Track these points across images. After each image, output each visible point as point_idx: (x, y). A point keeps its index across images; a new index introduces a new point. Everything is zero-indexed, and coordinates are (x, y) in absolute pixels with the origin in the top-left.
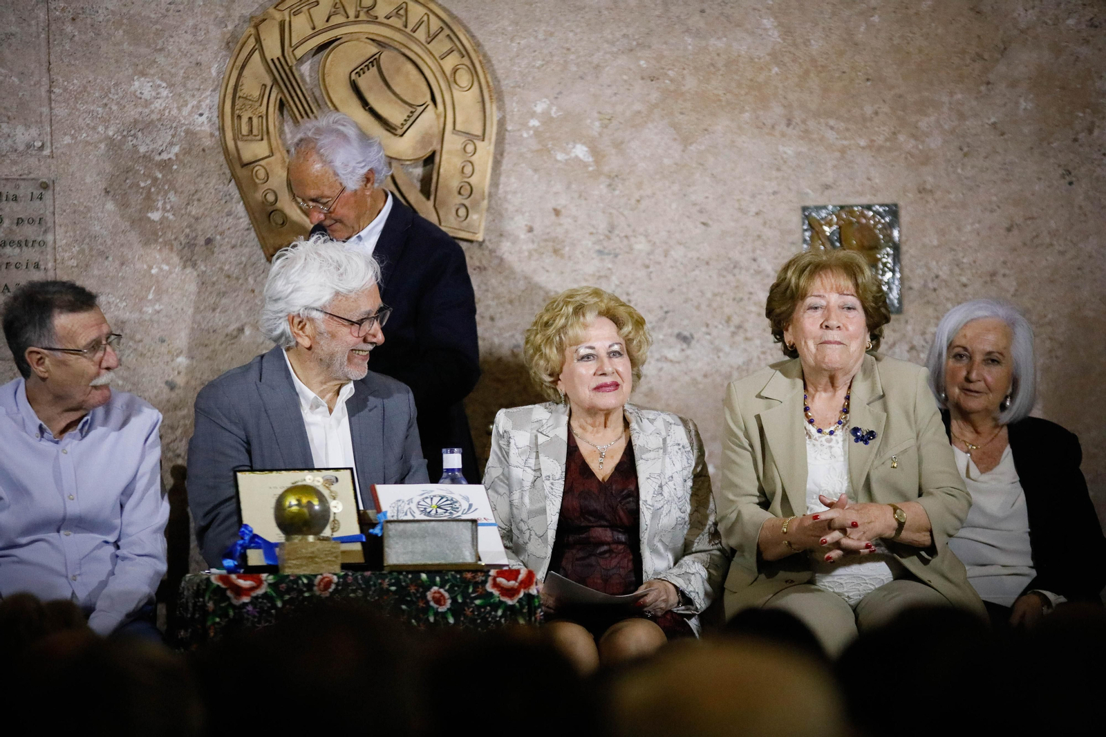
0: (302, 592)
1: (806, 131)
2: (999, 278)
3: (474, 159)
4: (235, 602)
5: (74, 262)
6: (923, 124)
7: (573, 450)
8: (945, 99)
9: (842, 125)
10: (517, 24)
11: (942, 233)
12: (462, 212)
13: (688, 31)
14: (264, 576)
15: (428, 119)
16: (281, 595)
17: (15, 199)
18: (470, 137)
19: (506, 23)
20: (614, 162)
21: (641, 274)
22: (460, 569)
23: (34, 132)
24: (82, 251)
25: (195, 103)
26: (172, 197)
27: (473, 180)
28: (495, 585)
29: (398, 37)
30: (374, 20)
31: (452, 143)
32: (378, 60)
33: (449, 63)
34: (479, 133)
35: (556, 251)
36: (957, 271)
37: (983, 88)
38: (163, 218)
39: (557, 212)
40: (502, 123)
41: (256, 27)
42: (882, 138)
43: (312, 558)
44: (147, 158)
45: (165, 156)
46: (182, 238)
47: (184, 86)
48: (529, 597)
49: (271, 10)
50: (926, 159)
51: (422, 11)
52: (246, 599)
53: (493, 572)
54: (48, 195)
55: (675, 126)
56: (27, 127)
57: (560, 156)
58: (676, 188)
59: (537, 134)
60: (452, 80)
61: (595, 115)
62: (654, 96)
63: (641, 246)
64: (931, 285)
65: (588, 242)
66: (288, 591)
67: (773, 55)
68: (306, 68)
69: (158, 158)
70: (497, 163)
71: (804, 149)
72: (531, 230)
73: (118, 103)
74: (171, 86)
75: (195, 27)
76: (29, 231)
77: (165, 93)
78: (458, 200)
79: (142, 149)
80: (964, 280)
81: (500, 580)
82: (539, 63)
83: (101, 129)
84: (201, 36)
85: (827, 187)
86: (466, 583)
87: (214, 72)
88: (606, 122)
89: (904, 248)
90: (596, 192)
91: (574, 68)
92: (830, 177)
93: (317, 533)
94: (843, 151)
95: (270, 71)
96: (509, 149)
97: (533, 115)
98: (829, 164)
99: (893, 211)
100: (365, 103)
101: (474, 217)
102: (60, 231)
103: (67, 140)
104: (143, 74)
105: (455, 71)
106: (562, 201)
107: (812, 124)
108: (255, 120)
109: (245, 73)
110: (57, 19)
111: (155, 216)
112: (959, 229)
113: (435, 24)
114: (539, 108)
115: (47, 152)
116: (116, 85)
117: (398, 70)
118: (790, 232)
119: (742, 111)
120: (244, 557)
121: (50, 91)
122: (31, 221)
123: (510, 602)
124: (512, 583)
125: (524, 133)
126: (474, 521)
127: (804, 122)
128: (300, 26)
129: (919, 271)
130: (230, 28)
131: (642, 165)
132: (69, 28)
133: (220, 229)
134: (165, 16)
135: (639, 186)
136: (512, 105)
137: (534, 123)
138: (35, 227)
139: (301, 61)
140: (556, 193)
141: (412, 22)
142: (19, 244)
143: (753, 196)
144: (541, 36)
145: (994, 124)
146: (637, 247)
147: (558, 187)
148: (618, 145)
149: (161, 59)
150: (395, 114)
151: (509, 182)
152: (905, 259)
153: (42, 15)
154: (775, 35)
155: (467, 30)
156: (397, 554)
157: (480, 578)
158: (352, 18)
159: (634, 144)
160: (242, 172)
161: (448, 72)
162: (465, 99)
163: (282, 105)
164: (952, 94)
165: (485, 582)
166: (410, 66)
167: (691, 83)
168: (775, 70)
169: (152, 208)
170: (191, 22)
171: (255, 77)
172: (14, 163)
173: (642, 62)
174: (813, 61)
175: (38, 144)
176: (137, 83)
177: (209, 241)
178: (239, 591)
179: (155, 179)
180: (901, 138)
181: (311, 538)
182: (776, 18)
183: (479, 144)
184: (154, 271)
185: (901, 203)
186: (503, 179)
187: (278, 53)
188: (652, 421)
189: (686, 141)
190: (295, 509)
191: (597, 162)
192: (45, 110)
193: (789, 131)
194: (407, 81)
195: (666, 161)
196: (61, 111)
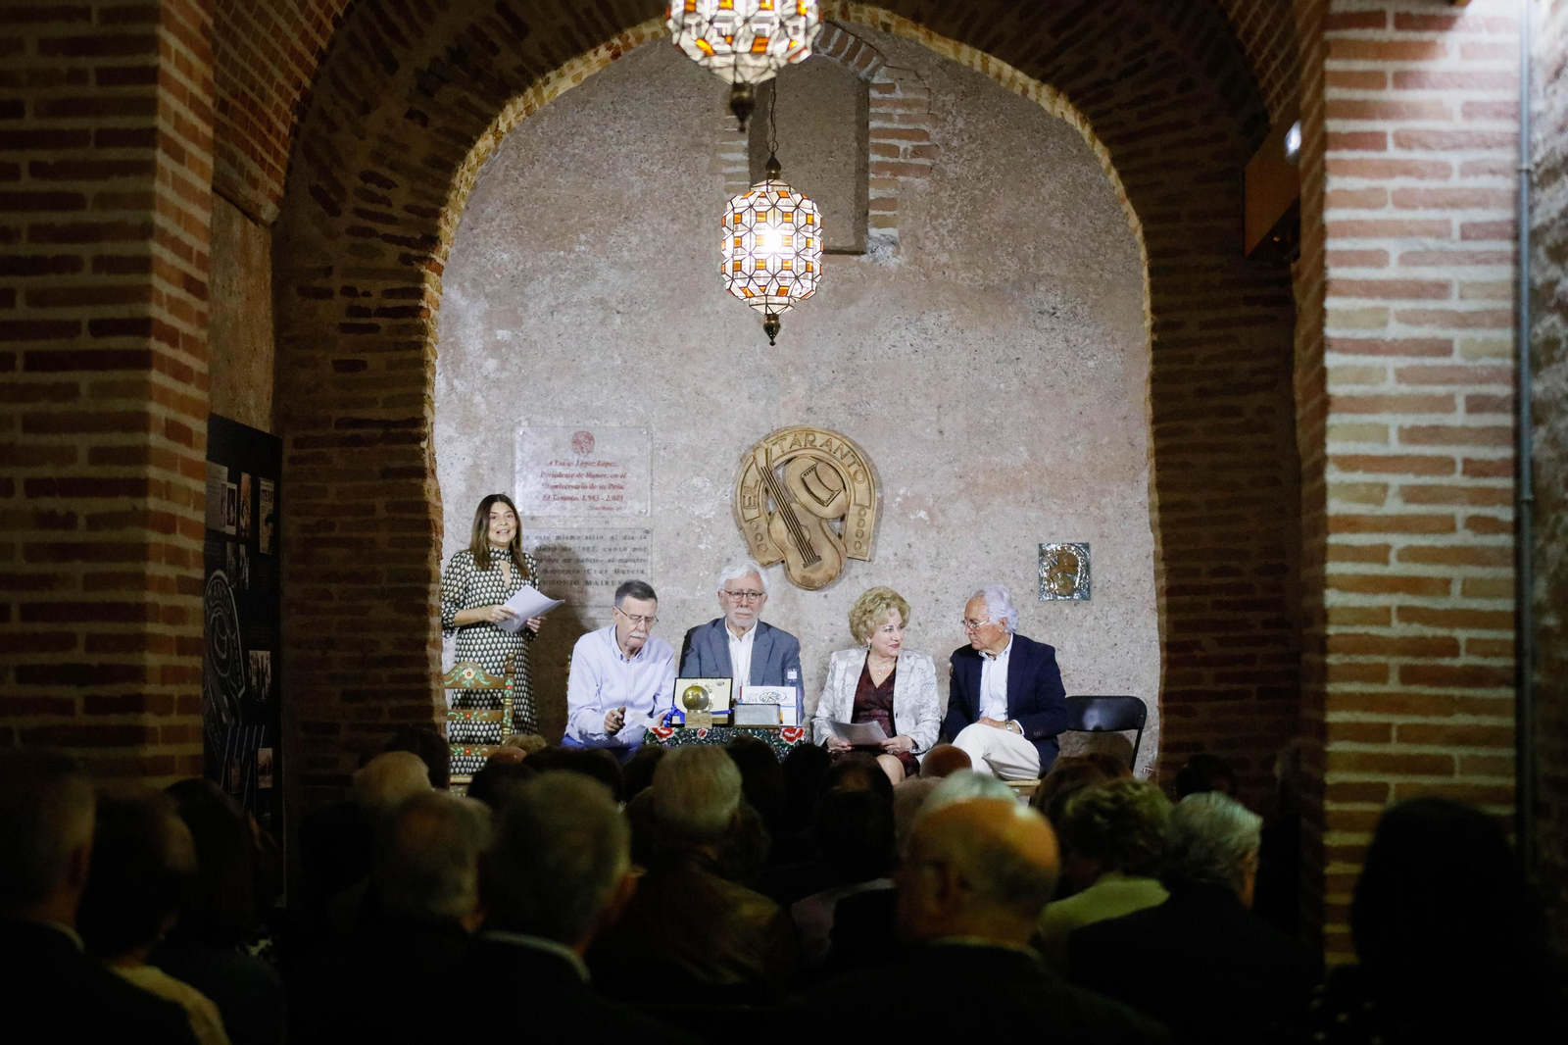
0: (690, 737)
1: (1042, 505)
2: (1142, 582)
3: (866, 518)
4: (661, 741)
5: (661, 570)
6: (1103, 501)
7: (866, 671)
8: (1115, 489)
9: (1060, 502)
10: (889, 448)
11: (1112, 558)
12: (858, 545)
13: (980, 453)
14: (673, 729)
15: (841, 497)
16: (681, 738)
17: (633, 538)
18: (863, 507)
19: (885, 448)
20: (940, 520)
21: (953, 578)
22: (767, 728)
23: (643, 504)
24: (665, 565)
25: (723, 489)
26: (711, 536)
27: (864, 529)
28: (784, 735)
29: (827, 456)
30: (814, 448)
31: (853, 510)
32: (815, 468)
33: (852, 469)
34: (867, 504)
35: (909, 566)
36: (1119, 578)
37: (1135, 484)
38: (707, 548)
39: (910, 546)
40: (881, 501)
41: (754, 451)
42: (1082, 509)
43: (698, 721)
44: (699, 517)
45: (708, 517)
46: (715, 558)
47: (718, 480)
48: (800, 741)
49: (762, 443)
50: (1105, 520)
51: (838, 443)
52: (664, 739)
53: (783, 729)
54: (649, 536)
55: (973, 501)
56: (640, 502)
57: (912, 517)
58: (972, 533)
59: (900, 504)
60: (854, 478)
61: (931, 495)
62: (962, 486)
63: (953, 563)
64: (1106, 585)
65: (925, 561)
66: (685, 736)
67: (1025, 465)
68: (780, 472)
69: (704, 517)
70: (878, 520)
71: (1041, 514)
72: (896, 554)
73: (685, 490)
74: (712, 481)
75: (725, 452)
76: (639, 554)
77: (709, 484)
78: (857, 539)
79: (697, 513)
80: (1123, 583)
81: (786, 733)
82: (901, 469)
83: (676, 503)
84: (728, 456)
85: (1052, 534)
86: (769, 735)
87: (733, 474)
88: (937, 499)
89: (1092, 566)
90: (931, 536)
91: (920, 472)
92: (1054, 529)
93: (702, 709)
94: (1061, 515)
95: (760, 474)
96: (886, 513)
97: (898, 495)
98: (1054, 522)
99: (1087, 546)
100: (808, 490)
101: (864, 548)
102: (655, 554)
103: (659, 509)
104: (698, 475)
105: (856, 472)
106: (913, 539)
107: (1045, 501)
108: (752, 499)
109: (748, 474)
110: (657, 449)
111: (702, 547)
112: (1121, 557)
113: (846, 449)
114: (901, 492)
115: (648, 515)
116: (685, 480)
117: (826, 473)
118: (1032, 557)
119: (1008, 494)
120: (671, 720)
121: (652, 484)
122: (640, 549)
123: (791, 744)
124: (792, 735)
125: (893, 505)
126: (779, 705)
127: (1041, 500)
128: (776, 451)
129: (1100, 578)
130: (743, 452)
131: (955, 521)
132: (662, 453)
133: (736, 553)
134: (709, 446)
135: (954, 532)
136: (887, 490)
137: (898, 499)
138: (643, 552)
139: (777, 467)
140: (910, 536)
141: (834, 449)
142: (634, 561)
143: (1013, 538)
144: (903, 455)
145: (1140, 503)
146: (952, 564)
147: (911, 532)
148: (943, 511)
149: (707, 468)
150: (824, 495)
151: (885, 529)
152: (1093, 572)
153: (649, 446)
154: (1026, 455)
155: (864, 452)
156: (741, 720)
157: (777, 732)
158: (803, 446)
159: (951, 511)
160: (745, 525)
161: (852, 474)
162: (861, 487)
163: (767, 491)
164: (1118, 486)
165: (779, 734)
166: (832, 471)
167: (981, 479)
168: (1026, 473)
169: (700, 543)
170: (723, 449)
171: (753, 476)
172: (634, 520)
173: (956, 469)
174: (1046, 468)
175: (644, 511)
176: (695, 480)
177: (729, 560)
178: (661, 735)
179: (703, 528)
180: (1092, 509)
181: (699, 711)
182: (1027, 446)
183: (867, 510)
184: (701, 575)
185: (1091, 543)
186: (882, 528)
187: (765, 465)
188: (908, 657)
189: (978, 509)
190: (690, 697)
191: (931, 519)
192: (649, 494)
193: (1033, 504)
194: (830, 478)
195: (968, 520)
196: (657, 494)
